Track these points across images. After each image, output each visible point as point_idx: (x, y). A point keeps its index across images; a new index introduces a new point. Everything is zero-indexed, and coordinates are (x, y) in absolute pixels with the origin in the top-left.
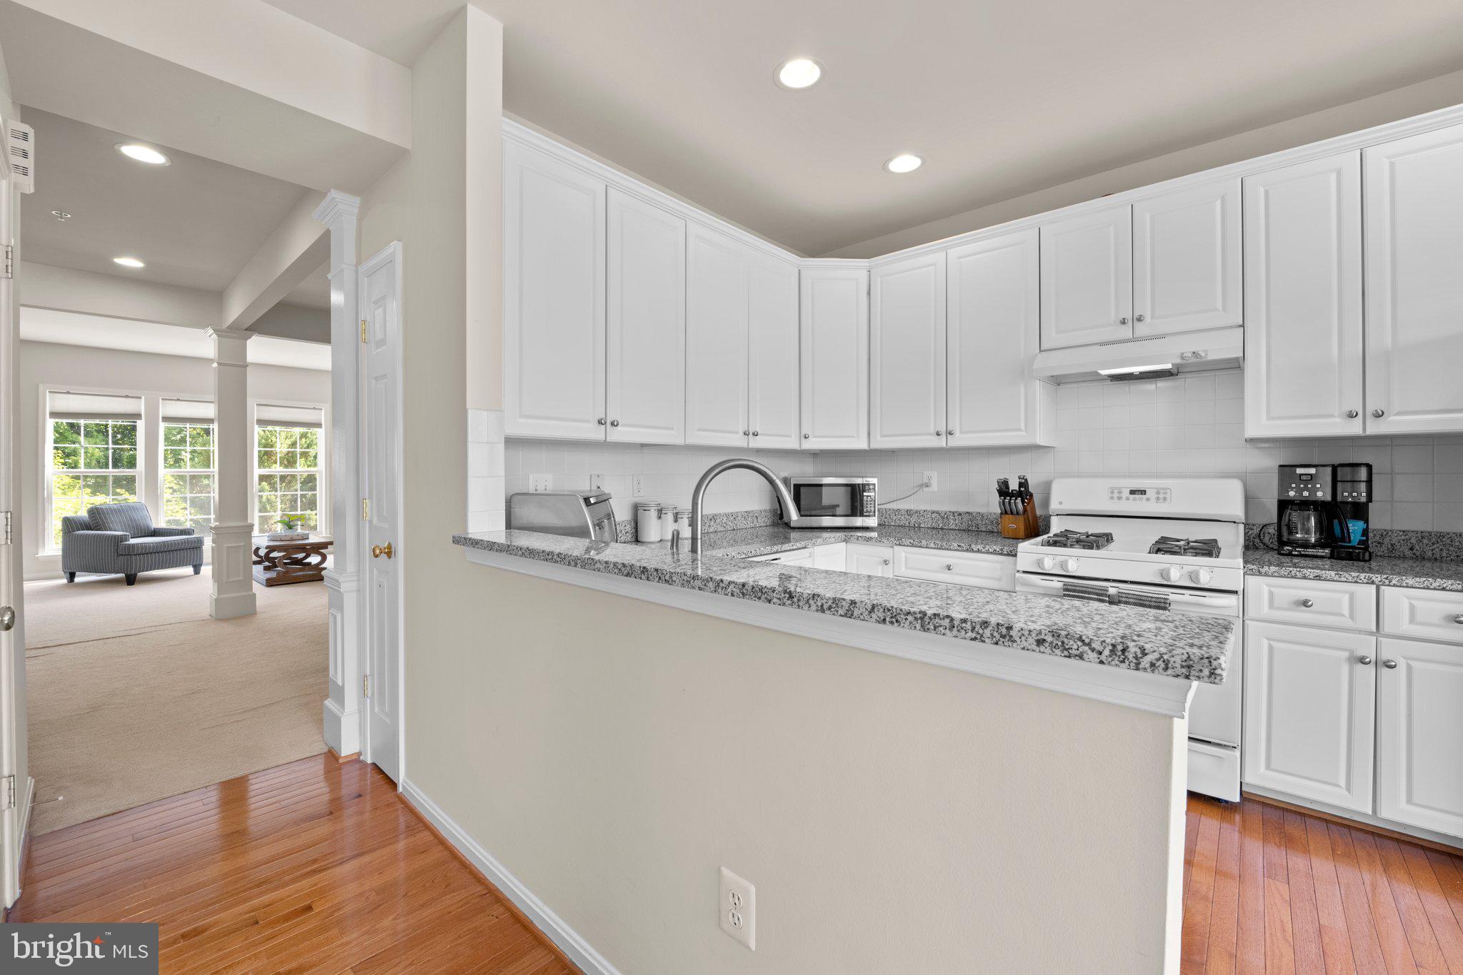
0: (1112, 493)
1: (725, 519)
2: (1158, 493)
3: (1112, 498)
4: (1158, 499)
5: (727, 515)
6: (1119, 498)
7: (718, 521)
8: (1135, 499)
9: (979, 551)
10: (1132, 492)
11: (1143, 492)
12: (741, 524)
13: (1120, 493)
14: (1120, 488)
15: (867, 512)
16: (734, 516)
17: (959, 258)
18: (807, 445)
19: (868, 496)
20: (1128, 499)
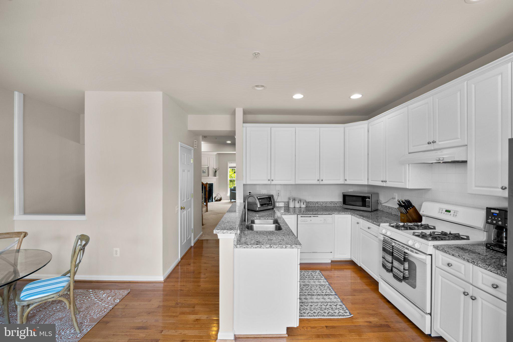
0: (440, 210)
1: (322, 203)
2: (454, 213)
3: (439, 212)
4: (454, 215)
5: (323, 202)
6: (441, 213)
7: (319, 204)
8: (446, 214)
9: (375, 224)
10: (446, 211)
11: (449, 211)
12: (328, 205)
13: (442, 210)
14: (442, 209)
15: (367, 206)
16: (326, 203)
17: (388, 119)
18: (346, 183)
19: (367, 201)
20: (444, 213)
